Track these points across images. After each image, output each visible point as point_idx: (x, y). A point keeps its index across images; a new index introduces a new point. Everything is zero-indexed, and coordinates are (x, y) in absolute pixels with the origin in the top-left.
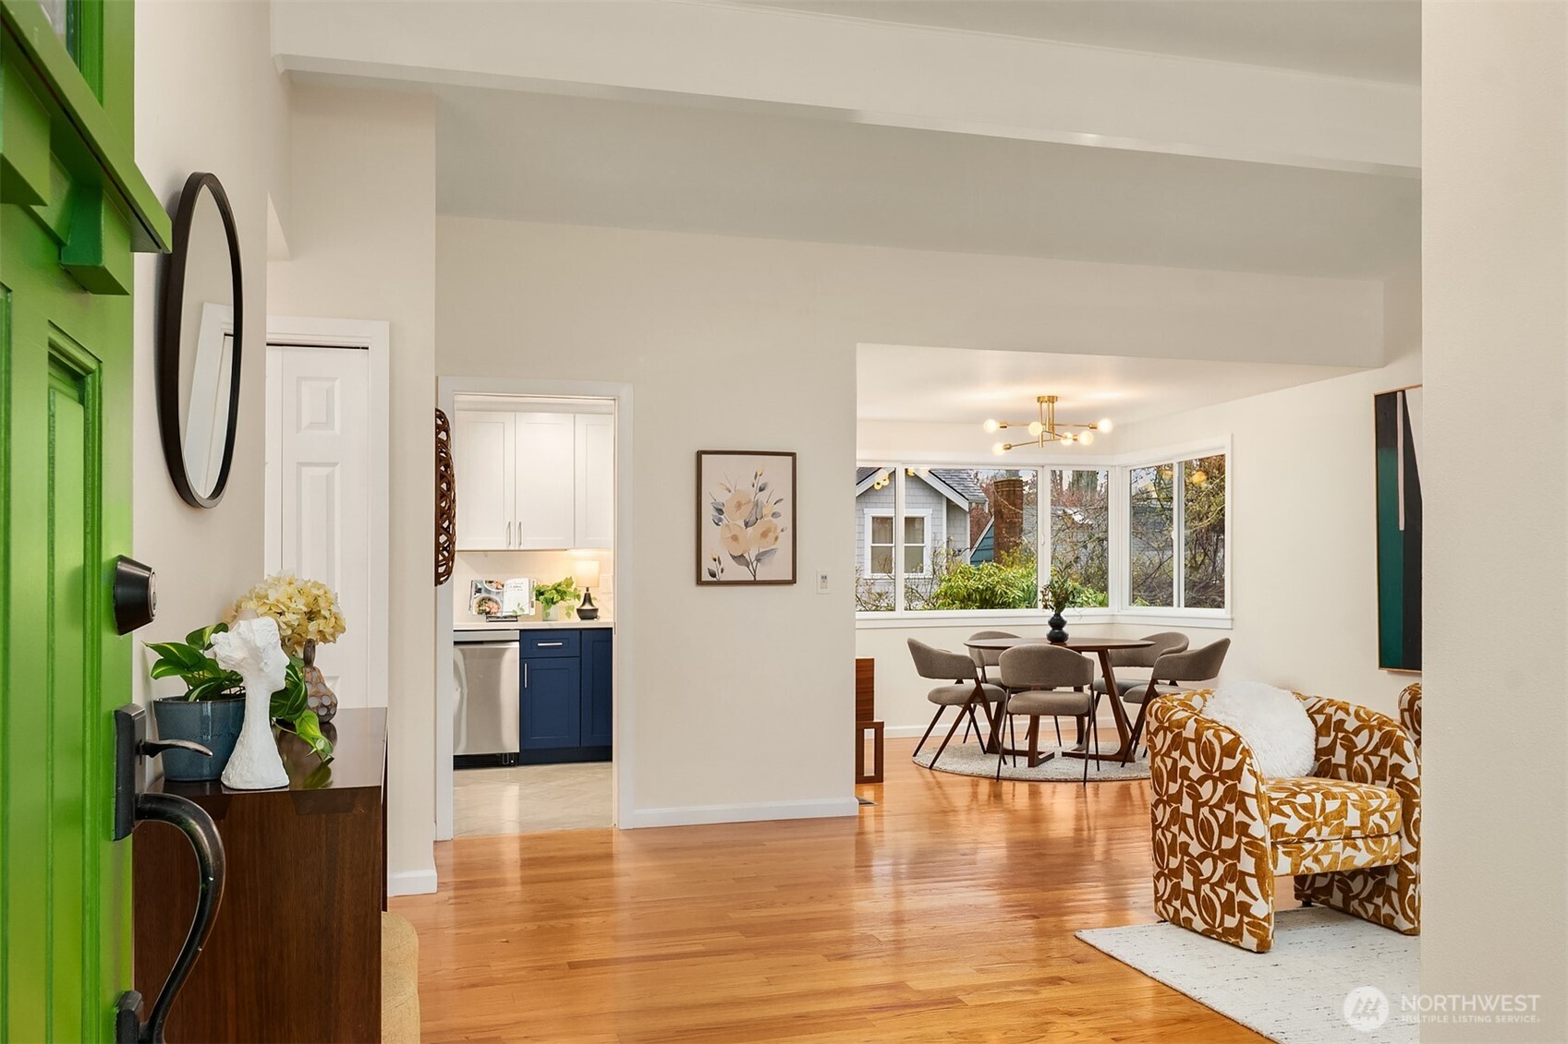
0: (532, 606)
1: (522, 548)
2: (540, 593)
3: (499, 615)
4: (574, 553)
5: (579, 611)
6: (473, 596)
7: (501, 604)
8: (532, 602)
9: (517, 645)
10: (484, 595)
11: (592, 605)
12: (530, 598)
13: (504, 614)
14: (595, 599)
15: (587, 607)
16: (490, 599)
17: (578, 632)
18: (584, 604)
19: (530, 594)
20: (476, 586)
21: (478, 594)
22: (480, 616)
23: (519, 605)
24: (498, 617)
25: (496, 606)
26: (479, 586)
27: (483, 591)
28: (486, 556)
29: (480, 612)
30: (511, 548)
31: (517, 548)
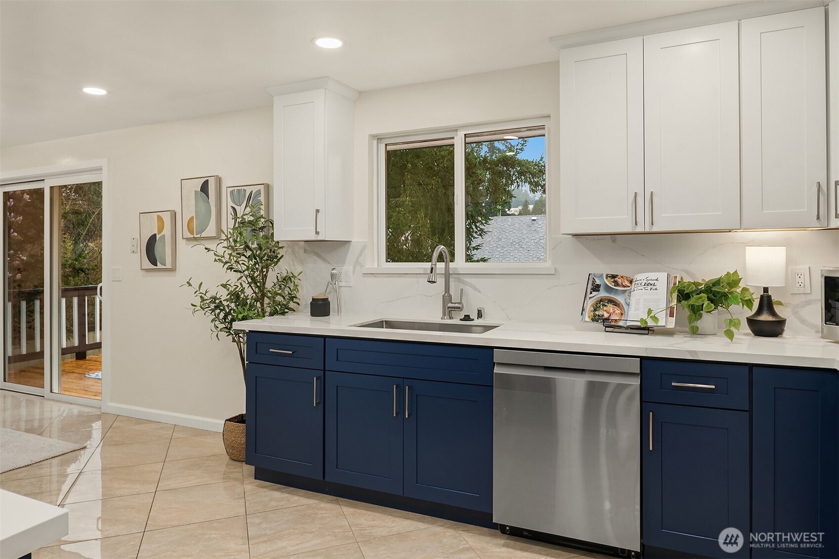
0: (672, 315)
1: (655, 229)
2: (683, 295)
3: (621, 323)
4: (741, 235)
5: (751, 322)
6: (589, 296)
7: (625, 307)
8: (672, 308)
9: (636, 382)
10: (602, 294)
11: (773, 313)
12: (669, 301)
13: (629, 324)
14: (780, 303)
15: (765, 317)
16: (611, 301)
17: (747, 368)
18: (759, 312)
19: (670, 293)
20: (594, 281)
21: (594, 293)
22: (595, 324)
23: (650, 311)
24: (620, 327)
25: (618, 311)
26: (598, 282)
27: (601, 289)
28: (614, 241)
29: (595, 319)
30: (639, 229)
31: (647, 230)
